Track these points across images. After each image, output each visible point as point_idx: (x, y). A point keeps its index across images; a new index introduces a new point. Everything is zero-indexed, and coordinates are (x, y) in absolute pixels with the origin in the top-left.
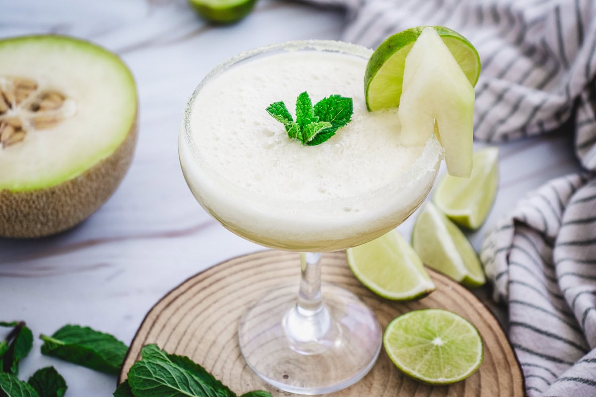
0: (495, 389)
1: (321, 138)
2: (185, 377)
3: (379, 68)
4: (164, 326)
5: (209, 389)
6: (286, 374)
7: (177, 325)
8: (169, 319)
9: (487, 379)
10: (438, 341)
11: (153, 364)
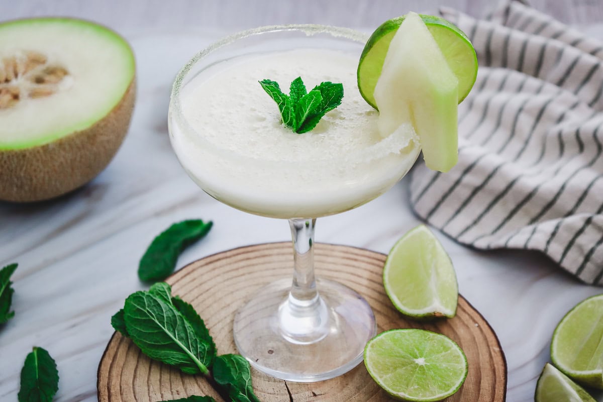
2: (176, 320)
4: (194, 280)
5: (194, 338)
6: (272, 350)
7: (205, 282)
8: (202, 275)
11: (152, 298)
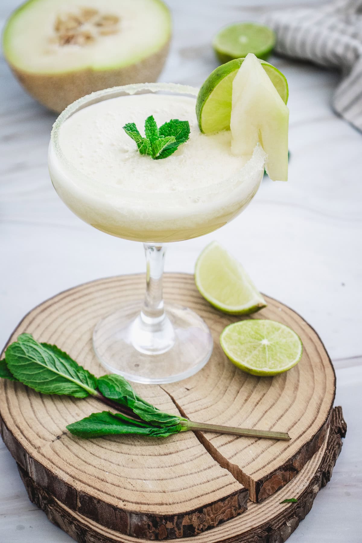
0: (311, 384)
1: (166, 153)
2: (53, 358)
3: (211, 93)
9: (304, 376)
10: (265, 342)
11: (27, 345)
